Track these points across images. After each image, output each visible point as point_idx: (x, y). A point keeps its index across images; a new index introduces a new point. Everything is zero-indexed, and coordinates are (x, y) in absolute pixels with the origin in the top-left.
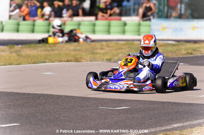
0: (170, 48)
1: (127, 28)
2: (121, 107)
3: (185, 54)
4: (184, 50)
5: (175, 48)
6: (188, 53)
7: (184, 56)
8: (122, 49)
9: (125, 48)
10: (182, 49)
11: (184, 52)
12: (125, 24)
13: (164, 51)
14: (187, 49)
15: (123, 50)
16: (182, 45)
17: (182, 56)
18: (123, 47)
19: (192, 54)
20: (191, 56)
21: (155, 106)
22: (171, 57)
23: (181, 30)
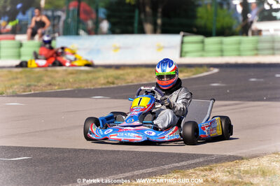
0: (83, 77)
1: (23, 50)
2: (19, 157)
3: (104, 84)
4: (102, 78)
5: (90, 76)
6: (108, 82)
7: (104, 86)
8: (17, 78)
9: (21, 78)
10: (99, 77)
11: (102, 81)
12: (21, 45)
13: (75, 81)
14: (106, 77)
15: (19, 81)
16: (99, 71)
17: (100, 87)
18: (19, 76)
19: (113, 83)
20: (112, 86)
21: (66, 155)
22: (86, 88)
23: (98, 51)
